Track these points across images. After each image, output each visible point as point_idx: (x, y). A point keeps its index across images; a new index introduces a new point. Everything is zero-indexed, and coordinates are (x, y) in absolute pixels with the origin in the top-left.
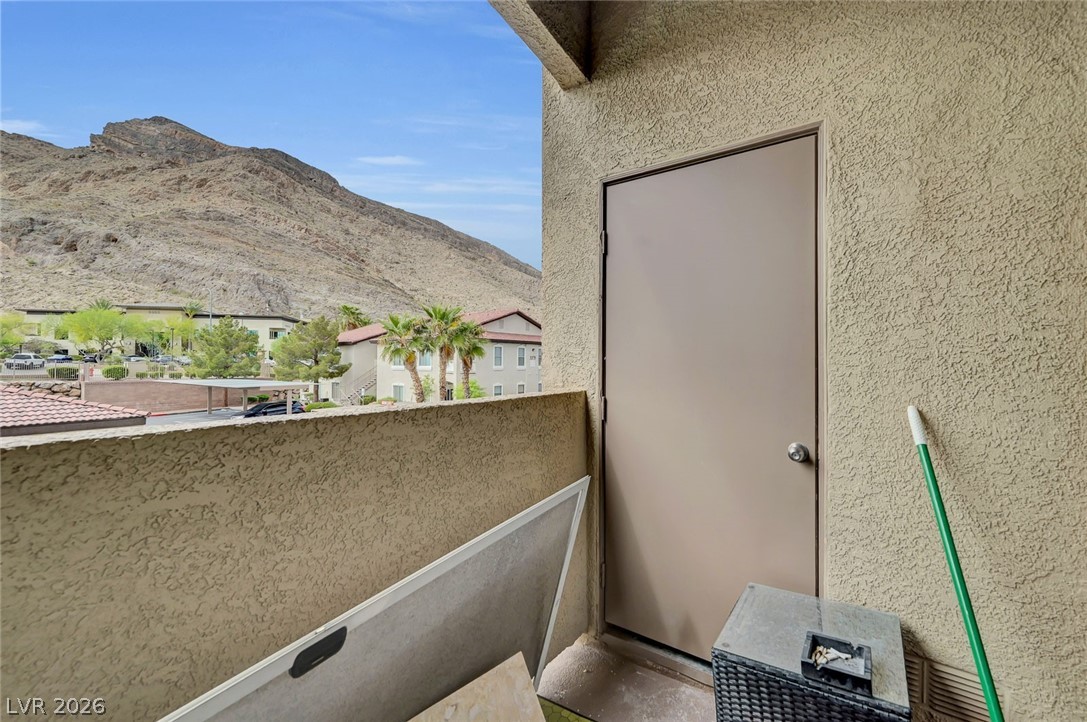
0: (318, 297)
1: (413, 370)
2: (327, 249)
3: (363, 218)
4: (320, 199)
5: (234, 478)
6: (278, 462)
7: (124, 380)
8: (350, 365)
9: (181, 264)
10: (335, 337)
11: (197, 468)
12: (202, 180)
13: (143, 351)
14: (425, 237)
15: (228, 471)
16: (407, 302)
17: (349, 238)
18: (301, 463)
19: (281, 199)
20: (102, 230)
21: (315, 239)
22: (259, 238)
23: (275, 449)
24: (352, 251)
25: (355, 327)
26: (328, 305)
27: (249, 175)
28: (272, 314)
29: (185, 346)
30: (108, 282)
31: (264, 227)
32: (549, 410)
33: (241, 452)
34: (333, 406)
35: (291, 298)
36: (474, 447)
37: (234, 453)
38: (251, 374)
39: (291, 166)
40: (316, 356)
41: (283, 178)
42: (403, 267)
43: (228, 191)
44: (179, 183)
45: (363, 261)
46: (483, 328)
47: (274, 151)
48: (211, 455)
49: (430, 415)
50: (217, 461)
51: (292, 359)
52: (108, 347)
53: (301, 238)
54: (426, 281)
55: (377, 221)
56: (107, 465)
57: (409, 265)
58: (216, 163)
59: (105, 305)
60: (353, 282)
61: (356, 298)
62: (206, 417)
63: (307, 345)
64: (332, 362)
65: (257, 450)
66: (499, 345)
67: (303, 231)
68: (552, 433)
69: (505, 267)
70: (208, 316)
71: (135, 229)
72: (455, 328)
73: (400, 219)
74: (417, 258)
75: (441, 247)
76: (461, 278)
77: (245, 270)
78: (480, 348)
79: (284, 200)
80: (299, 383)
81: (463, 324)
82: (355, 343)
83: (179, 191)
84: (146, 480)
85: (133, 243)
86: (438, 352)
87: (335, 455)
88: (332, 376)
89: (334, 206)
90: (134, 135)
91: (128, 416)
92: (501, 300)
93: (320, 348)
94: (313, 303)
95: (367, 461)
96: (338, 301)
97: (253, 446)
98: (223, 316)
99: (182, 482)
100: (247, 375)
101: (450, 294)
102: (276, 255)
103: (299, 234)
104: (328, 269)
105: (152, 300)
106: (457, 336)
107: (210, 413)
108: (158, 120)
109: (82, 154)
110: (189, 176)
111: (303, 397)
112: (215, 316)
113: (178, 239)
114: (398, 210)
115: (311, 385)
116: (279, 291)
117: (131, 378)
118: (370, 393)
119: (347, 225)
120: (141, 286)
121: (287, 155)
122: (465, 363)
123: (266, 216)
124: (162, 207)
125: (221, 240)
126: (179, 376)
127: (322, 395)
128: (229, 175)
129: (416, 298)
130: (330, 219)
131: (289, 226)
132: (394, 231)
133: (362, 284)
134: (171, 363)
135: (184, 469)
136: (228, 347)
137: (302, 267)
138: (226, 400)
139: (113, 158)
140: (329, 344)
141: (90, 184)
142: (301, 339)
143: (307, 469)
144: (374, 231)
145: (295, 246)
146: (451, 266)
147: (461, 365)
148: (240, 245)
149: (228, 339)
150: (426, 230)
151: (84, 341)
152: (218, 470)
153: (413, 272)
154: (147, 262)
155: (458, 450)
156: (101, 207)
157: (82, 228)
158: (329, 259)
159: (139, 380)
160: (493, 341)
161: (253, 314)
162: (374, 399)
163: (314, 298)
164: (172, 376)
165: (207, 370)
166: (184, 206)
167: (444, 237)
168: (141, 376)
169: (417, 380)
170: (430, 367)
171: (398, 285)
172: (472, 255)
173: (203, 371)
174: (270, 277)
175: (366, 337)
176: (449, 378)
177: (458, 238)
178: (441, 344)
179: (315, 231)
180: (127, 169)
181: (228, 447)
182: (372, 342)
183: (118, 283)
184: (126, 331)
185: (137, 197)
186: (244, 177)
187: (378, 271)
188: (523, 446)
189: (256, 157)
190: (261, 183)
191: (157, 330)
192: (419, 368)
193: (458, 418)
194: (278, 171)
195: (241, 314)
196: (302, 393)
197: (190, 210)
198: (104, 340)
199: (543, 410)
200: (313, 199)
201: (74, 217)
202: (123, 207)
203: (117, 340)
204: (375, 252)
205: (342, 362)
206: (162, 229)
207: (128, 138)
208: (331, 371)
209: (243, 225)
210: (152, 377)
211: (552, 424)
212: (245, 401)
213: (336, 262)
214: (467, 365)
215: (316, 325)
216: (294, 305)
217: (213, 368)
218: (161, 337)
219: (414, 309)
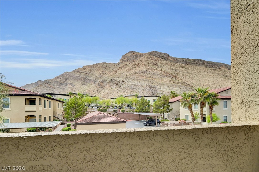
0: (165, 89)
1: (191, 110)
2: (167, 75)
3: (176, 64)
4: (165, 61)
5: (59, 156)
6: (76, 151)
7: (124, 113)
8: (172, 109)
9: (135, 85)
10: (168, 100)
11: (45, 151)
12: (138, 64)
13: (128, 106)
14: (196, 66)
15: (56, 153)
16: (190, 88)
17: (173, 71)
18: (85, 153)
19: (155, 64)
20: (121, 80)
21: (163, 73)
22: (150, 76)
23: (74, 146)
24: (174, 75)
25: (174, 97)
26: (167, 91)
27: (148, 59)
28: (154, 95)
29: (136, 104)
30: (123, 91)
31: (151, 72)
32: (231, 136)
33: (61, 146)
34: (168, 121)
35: (158, 90)
36: (176, 153)
37: (58, 146)
38: (148, 111)
39: (157, 54)
40: (163, 106)
41: (155, 58)
42: (189, 77)
43: (144, 65)
44: (134, 66)
45: (177, 77)
46: (218, 94)
47: (153, 51)
48: (50, 146)
49: (149, 135)
50: (52, 149)
51: (157, 107)
52: (122, 105)
53: (160, 74)
54: (197, 80)
55: (181, 64)
56: (17, 146)
57: (191, 76)
58: (141, 59)
59: (122, 96)
60: (174, 84)
61: (175, 88)
62: (139, 122)
63: (161, 103)
64: (167, 108)
65: (67, 145)
66: (225, 100)
67: (161, 71)
68: (234, 149)
69: (229, 71)
70: (139, 97)
71: (127, 78)
72: (206, 95)
73: (188, 61)
74: (194, 73)
75: (202, 68)
76: (210, 78)
77: (147, 84)
78: (217, 102)
79: (156, 64)
80: (159, 114)
81: (210, 93)
82: (174, 102)
83: (134, 67)
84: (28, 153)
85: (126, 81)
86: (200, 104)
87: (100, 151)
88: (167, 112)
89: (168, 62)
90: (126, 57)
91: (123, 121)
92: (227, 84)
93: (164, 104)
94: (163, 91)
95: (116, 154)
96: (170, 90)
97: (65, 143)
98: (142, 97)
99: (40, 155)
100: (147, 112)
101: (206, 83)
102: (154, 79)
103: (159, 72)
104: (167, 81)
105: (130, 94)
106: (207, 98)
107: (140, 121)
108: (131, 52)
109: (118, 64)
110: (136, 63)
111: (160, 118)
112: (141, 97)
113: (134, 79)
114: (187, 59)
115: (162, 114)
116: (155, 89)
117: (126, 112)
118: (178, 117)
119: (172, 67)
120: (128, 91)
121: (156, 52)
122: (210, 107)
123: (152, 69)
124: (132, 72)
125: (142, 78)
126: (134, 112)
127: (165, 118)
128: (144, 61)
129: (193, 87)
130: (167, 67)
131: (157, 71)
132: (186, 66)
133: (176, 84)
134: (133, 109)
135: (41, 150)
136: (143, 104)
137: (160, 82)
138: (143, 118)
139: (123, 63)
140: (166, 103)
141: (120, 70)
142: (159, 102)
143: (88, 156)
144: (180, 67)
145: (159, 76)
146: (206, 74)
147: (209, 108)
148: (146, 78)
149: (143, 102)
150: (197, 63)
151: (119, 104)
152: (52, 152)
153: (192, 78)
154: (129, 85)
155: (166, 154)
156: (121, 75)
157: (119, 80)
158: (167, 78)
159: (127, 113)
160: (222, 99)
161: (149, 96)
162: (179, 119)
163: (163, 90)
164: (133, 112)
165: (139, 110)
166: (135, 71)
167: (203, 64)
168: (127, 112)
169: (192, 113)
170: (198, 109)
171: (188, 83)
172: (214, 69)
173: (138, 110)
174: (153, 85)
175: (177, 100)
176: (204, 113)
177: (209, 63)
178: (201, 101)
179: (164, 71)
180: (125, 65)
181: (56, 143)
182: (178, 102)
183: (124, 91)
184: (125, 102)
185: (127, 71)
186: (147, 60)
187: (181, 79)
188: (211, 155)
189: (149, 54)
190: (151, 61)
191: (130, 101)
192: (193, 109)
193: (166, 137)
194: (154, 57)
195: (146, 96)
196: (160, 117)
197: (136, 72)
198: (122, 104)
199: (228, 135)
200: (163, 62)
201: (117, 78)
202: (125, 74)
203: (124, 104)
204: (180, 74)
205: (170, 108)
206: (132, 77)
207: (125, 58)
208: (167, 110)
209: (147, 73)
210: (129, 112)
211: (235, 144)
212: (147, 118)
213: (169, 78)
214: (211, 109)
215: (163, 98)
216: (159, 92)
217: (140, 110)
218: (131, 103)
219: (193, 90)
